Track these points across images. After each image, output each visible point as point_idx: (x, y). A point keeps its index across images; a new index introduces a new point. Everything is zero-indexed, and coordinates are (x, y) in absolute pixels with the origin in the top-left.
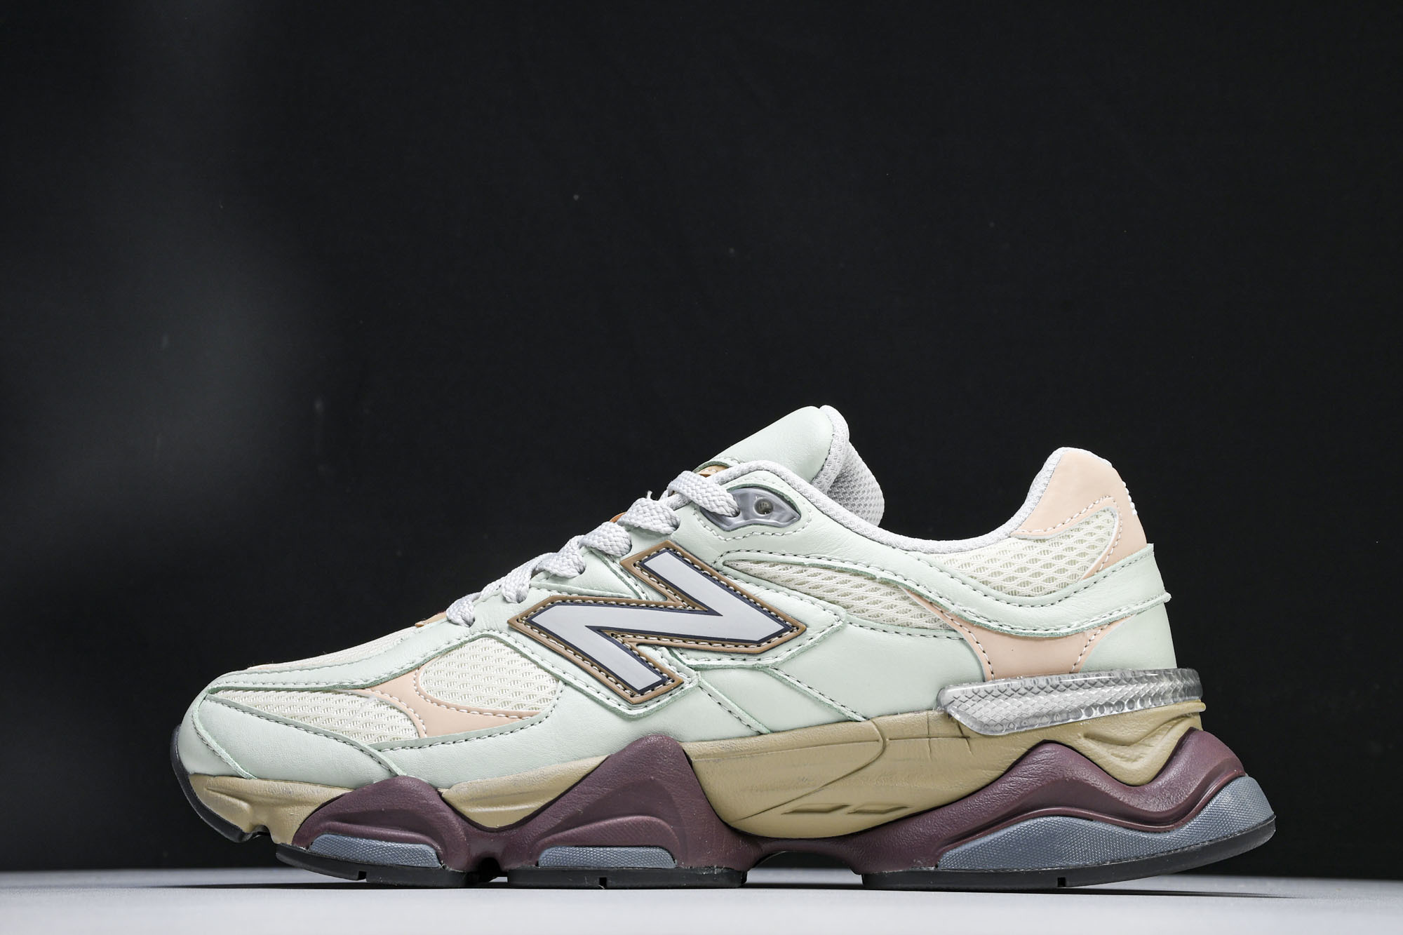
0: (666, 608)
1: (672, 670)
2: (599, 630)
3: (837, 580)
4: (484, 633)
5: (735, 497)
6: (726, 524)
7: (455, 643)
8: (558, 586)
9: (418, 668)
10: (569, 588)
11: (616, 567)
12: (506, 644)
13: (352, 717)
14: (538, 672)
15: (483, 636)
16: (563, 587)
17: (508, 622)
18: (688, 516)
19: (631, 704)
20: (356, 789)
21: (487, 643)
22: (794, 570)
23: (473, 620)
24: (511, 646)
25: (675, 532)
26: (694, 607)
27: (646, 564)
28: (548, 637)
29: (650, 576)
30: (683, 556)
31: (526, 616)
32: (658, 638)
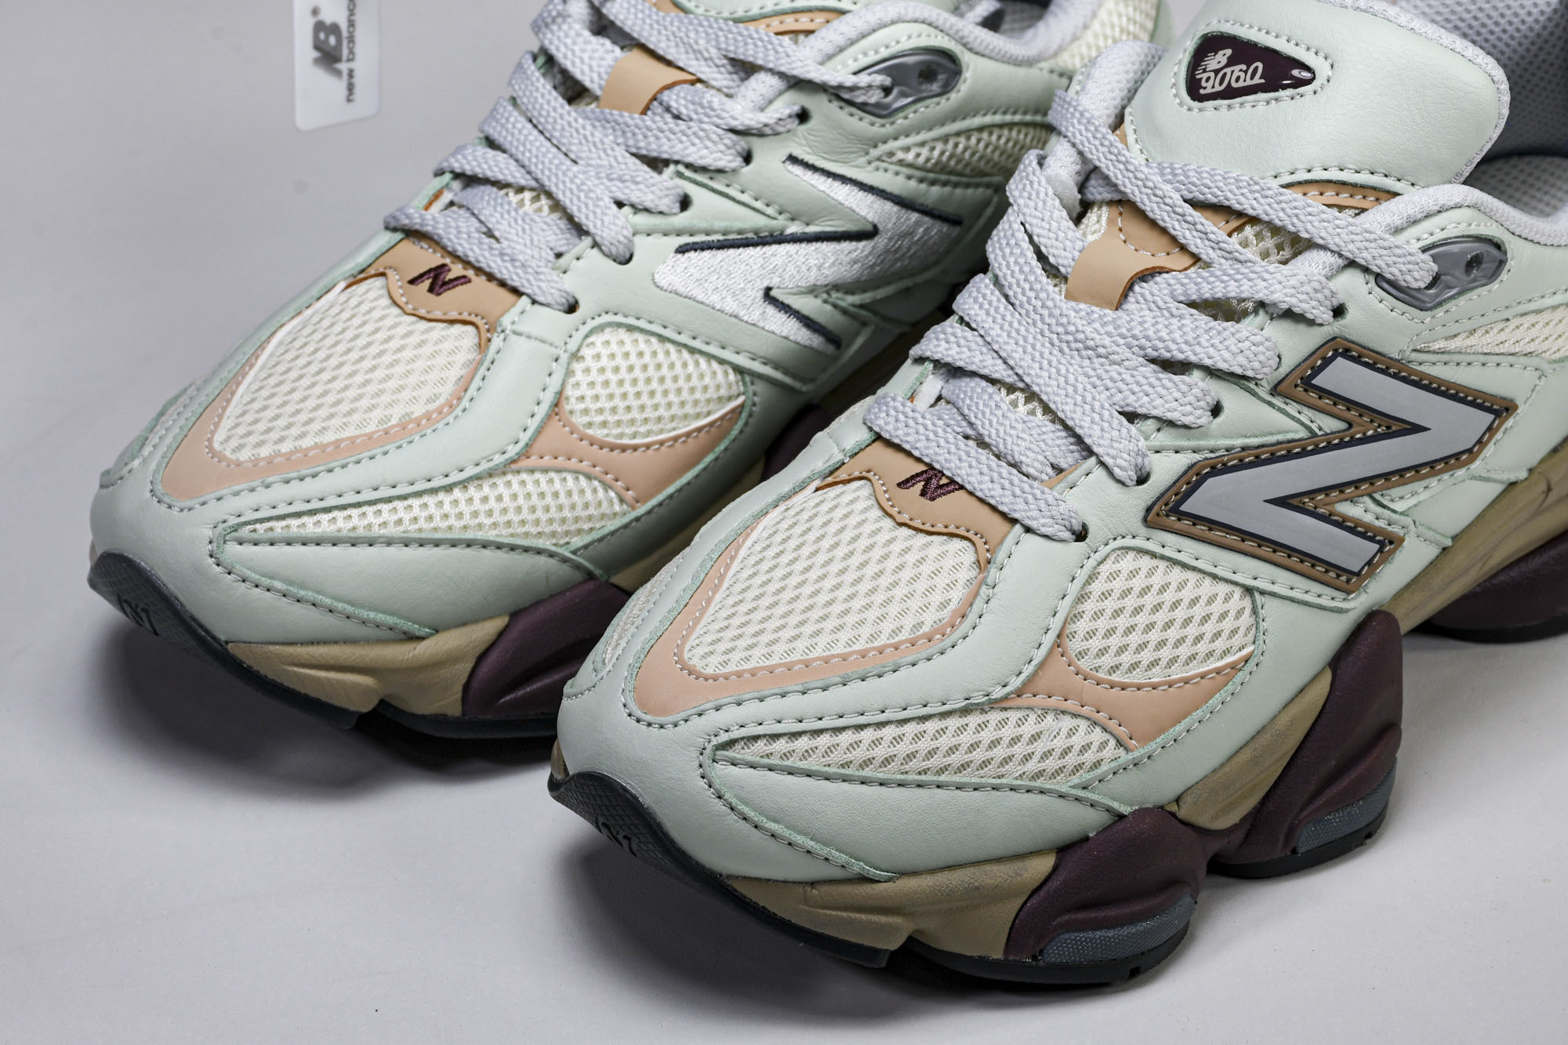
0: (1354, 442)
1: (1383, 526)
2: (1282, 502)
3: (1541, 324)
4: (1113, 545)
5: (1435, 258)
6: (1424, 302)
7: (1082, 576)
8: (1193, 443)
9: (1059, 636)
10: (1212, 443)
11: (1263, 393)
12: (1154, 555)
13: (1019, 750)
14: (1222, 589)
15: (1114, 550)
16: (1203, 443)
17: (1145, 520)
18: (1353, 287)
19: (1349, 593)
20: (1064, 850)
21: (1128, 562)
22: (1495, 330)
23: (1085, 528)
24: (1163, 557)
25: (1342, 322)
26: (1388, 428)
27: (1314, 382)
28: (1210, 529)
29: (1320, 398)
30: (1360, 357)
31: (1166, 505)
32: (1356, 488)
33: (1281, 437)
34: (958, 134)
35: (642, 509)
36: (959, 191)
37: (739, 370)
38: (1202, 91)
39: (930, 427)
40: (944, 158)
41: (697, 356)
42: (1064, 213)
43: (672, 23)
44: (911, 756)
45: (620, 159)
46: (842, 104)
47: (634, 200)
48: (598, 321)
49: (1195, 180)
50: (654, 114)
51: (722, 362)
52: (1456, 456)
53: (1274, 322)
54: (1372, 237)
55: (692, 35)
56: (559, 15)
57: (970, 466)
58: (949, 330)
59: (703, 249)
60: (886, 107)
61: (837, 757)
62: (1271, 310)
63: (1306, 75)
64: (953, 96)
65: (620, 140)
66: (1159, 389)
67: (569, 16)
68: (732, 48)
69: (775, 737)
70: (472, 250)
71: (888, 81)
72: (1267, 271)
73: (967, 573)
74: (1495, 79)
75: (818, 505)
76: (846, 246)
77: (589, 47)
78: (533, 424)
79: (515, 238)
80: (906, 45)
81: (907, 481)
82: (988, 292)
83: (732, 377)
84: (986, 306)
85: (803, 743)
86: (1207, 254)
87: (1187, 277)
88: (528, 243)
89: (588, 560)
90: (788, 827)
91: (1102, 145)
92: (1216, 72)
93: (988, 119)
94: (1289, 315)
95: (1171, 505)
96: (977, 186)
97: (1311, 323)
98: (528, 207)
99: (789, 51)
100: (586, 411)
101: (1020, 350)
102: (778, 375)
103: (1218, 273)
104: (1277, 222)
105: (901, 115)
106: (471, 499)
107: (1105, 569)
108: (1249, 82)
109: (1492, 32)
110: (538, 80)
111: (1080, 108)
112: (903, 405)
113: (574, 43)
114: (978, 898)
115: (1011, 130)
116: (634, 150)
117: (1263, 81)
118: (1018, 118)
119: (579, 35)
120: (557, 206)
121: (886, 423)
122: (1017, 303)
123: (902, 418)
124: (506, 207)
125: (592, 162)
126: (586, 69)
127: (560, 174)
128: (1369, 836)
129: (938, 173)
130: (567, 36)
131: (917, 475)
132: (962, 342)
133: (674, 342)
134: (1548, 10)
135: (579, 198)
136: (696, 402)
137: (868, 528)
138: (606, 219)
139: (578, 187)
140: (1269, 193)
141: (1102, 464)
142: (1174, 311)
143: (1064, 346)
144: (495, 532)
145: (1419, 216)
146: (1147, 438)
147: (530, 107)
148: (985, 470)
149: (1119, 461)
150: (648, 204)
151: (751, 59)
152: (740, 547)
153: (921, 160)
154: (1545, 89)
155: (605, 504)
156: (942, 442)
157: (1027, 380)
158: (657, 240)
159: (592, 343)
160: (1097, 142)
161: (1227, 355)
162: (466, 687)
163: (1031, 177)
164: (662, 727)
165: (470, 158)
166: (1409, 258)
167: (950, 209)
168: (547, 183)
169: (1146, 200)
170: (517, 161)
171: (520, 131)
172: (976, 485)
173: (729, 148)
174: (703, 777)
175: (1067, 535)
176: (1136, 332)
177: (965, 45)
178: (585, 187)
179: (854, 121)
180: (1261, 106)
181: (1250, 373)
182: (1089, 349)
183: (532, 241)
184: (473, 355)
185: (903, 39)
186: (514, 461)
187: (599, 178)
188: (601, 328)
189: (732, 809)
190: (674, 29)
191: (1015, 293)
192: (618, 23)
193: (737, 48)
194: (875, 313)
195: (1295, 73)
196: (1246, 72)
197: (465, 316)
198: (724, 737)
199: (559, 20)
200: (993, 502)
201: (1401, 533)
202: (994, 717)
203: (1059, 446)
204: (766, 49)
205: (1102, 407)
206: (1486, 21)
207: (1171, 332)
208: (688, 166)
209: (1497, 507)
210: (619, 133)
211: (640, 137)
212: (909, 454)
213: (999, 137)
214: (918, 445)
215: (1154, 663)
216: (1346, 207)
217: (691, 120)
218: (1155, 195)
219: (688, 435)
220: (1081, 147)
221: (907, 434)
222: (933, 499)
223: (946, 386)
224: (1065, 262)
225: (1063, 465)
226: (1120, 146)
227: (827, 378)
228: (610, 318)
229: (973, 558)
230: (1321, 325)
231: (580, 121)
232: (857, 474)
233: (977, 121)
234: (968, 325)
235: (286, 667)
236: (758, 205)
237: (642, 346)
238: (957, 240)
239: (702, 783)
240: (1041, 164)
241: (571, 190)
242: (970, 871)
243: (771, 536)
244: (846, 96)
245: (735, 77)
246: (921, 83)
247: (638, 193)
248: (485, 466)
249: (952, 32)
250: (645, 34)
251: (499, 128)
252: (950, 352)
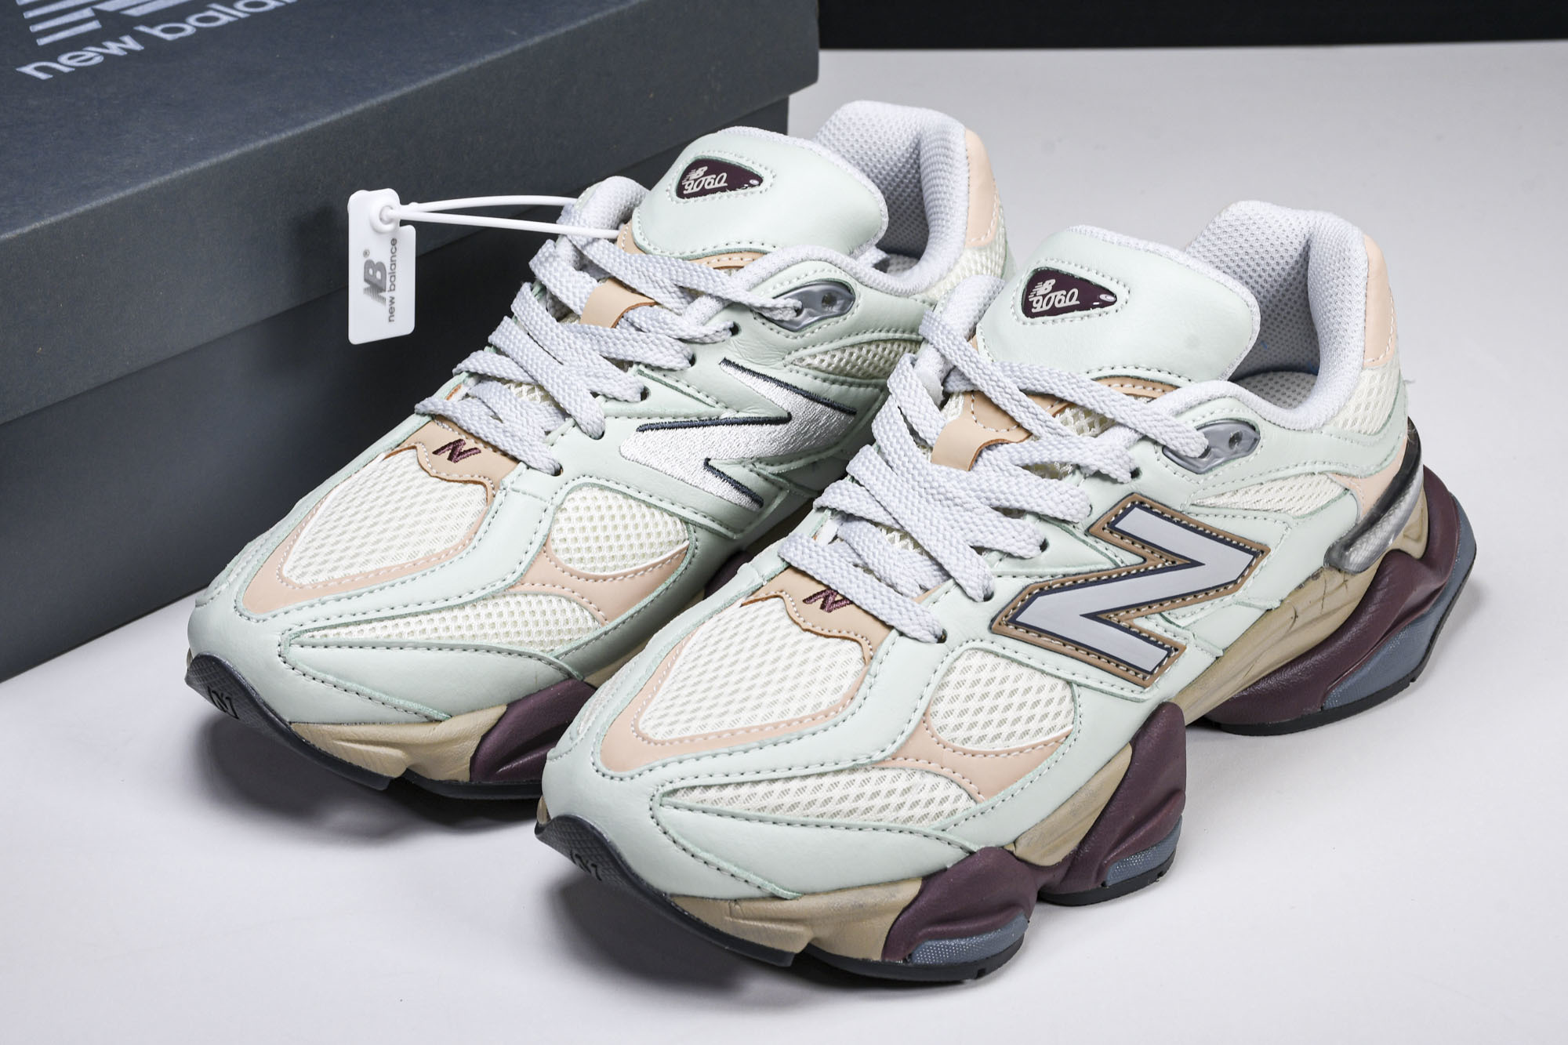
0: (1147, 573)
1: (1170, 637)
2: (1094, 616)
3: (1286, 489)
4: (966, 646)
5: (1206, 435)
6: (1198, 467)
7: (942, 669)
8: (1026, 571)
9: (924, 714)
10: (1040, 571)
11: (1080, 533)
12: (997, 655)
13: (894, 800)
14: (1049, 681)
15: (967, 650)
16: (1033, 570)
17: (990, 628)
18: (1146, 456)
19: (1144, 687)
20: (928, 879)
21: (978, 659)
22: (1253, 492)
23: (944, 633)
24: (1003, 656)
25: (1137, 481)
26: (1173, 562)
27: (1117, 526)
28: (1040, 636)
29: (1122, 538)
30: (1151, 508)
31: (1006, 616)
32: (1150, 607)
33: (1093, 568)
34: (853, 346)
35: (610, 625)
36: (853, 389)
37: (685, 521)
38: (1033, 310)
39: (829, 558)
40: (842, 364)
41: (652, 509)
42: (931, 400)
43: (636, 261)
44: (811, 803)
45: (596, 361)
46: (764, 321)
47: (606, 391)
48: (577, 482)
49: (1028, 375)
50: (622, 328)
51: (672, 514)
52: (1225, 586)
53: (1088, 481)
54: (1159, 418)
55: (651, 269)
56: (551, 255)
57: (858, 587)
58: (843, 486)
59: (657, 429)
60: (797, 324)
61: (756, 803)
62: (1084, 471)
63: (1110, 298)
64: (848, 316)
65: (596, 347)
66: (1001, 529)
67: (558, 256)
68: (681, 279)
69: (708, 787)
70: (481, 428)
71: (799, 304)
72: (1081, 442)
73: (856, 666)
74: (1250, 304)
75: (742, 616)
76: (767, 428)
77: (573, 279)
78: (527, 559)
79: (515, 420)
80: (812, 278)
81: (811, 598)
82: (873, 458)
83: (679, 525)
84: (871, 468)
85: (729, 792)
86: (1038, 430)
87: (1022, 447)
88: (525, 424)
89: (567, 663)
90: (717, 856)
91: (959, 349)
92: (1044, 296)
93: (876, 336)
94: (1098, 475)
95: (1010, 616)
96: (868, 386)
97: (1115, 481)
98: (525, 397)
99: (724, 281)
100: (567, 550)
101: (897, 500)
102: (715, 526)
103: (1046, 444)
104: (1089, 406)
105: (809, 330)
106: (479, 615)
107: (960, 664)
108: (1068, 304)
109: (1251, 277)
110: (534, 304)
111: (943, 323)
112: (808, 542)
113: (562, 276)
114: (862, 913)
115: (893, 344)
116: (606, 355)
117: (1078, 302)
118: (898, 335)
119: (565, 270)
120: (548, 396)
121: (795, 555)
122: (895, 466)
123: (807, 551)
124: (509, 397)
125: (575, 363)
126: (571, 295)
127: (550, 371)
128: (1161, 874)
129: (838, 375)
130: (556, 270)
131: (818, 593)
132: (853, 495)
133: (635, 499)
134: (1292, 262)
135: (564, 390)
136: (652, 545)
137: (780, 633)
138: (584, 405)
139: (563, 382)
140: (1083, 384)
141: (958, 585)
142: (1013, 472)
143: (930, 497)
144: (496, 641)
145: (1194, 403)
146: (992, 566)
147: (528, 323)
148: (869, 589)
149: (970, 583)
150: (616, 395)
151: (695, 287)
152: (683, 647)
153: (825, 365)
154: (1291, 320)
155: (581, 620)
156: (837, 569)
157: (902, 522)
158: (622, 421)
159: (573, 499)
160: (955, 348)
161: (1051, 504)
162: (473, 759)
163: (906, 373)
164: (621, 779)
165: (481, 361)
166: (1187, 434)
167: (846, 403)
168: (539, 379)
169: (992, 391)
170: (517, 363)
171: (520, 341)
172: (863, 601)
173: (678, 353)
174: (652, 818)
175: (931, 638)
176: (984, 487)
177: (857, 279)
178: (568, 382)
179: (774, 333)
180: (1077, 321)
181: (1068, 518)
182: (948, 500)
183: (528, 422)
184: (482, 507)
185: (810, 273)
186: (512, 587)
187: (579, 375)
188: (580, 487)
189: (674, 842)
190: (638, 265)
191: (893, 458)
192: (595, 261)
193: (684, 278)
194: (790, 481)
195: (1103, 297)
196: (1066, 296)
197: (476, 478)
198: (669, 787)
199: (551, 259)
200: (875, 613)
201: (1184, 642)
202: (875, 774)
203: (925, 572)
204: (707, 279)
205: (958, 542)
206: (1246, 268)
207: (1010, 487)
208: (647, 366)
209: (1257, 627)
210: (595, 342)
211: (611, 345)
212: (812, 578)
213: (884, 349)
214: (819, 571)
215: (997, 737)
216: (1140, 396)
217: (650, 331)
218: (999, 386)
219: (645, 569)
220: (943, 351)
221: (810, 563)
222: (830, 611)
223: (841, 528)
224: (932, 436)
225: (928, 586)
226: (973, 350)
227: (753, 530)
228: (587, 480)
229: (860, 655)
230: (1122, 483)
231: (566, 333)
232: (773, 593)
233: (867, 337)
234: (858, 482)
235: (335, 742)
236: (700, 396)
237: (611, 501)
238: (853, 427)
239: (652, 822)
240: (913, 364)
241: (558, 384)
242: (855, 893)
243: (706, 639)
244: (767, 315)
245: (683, 300)
246: (824, 307)
247: (609, 386)
248: (489, 590)
249: (847, 269)
250: (616, 269)
251: (504, 339)
252: (844, 503)
